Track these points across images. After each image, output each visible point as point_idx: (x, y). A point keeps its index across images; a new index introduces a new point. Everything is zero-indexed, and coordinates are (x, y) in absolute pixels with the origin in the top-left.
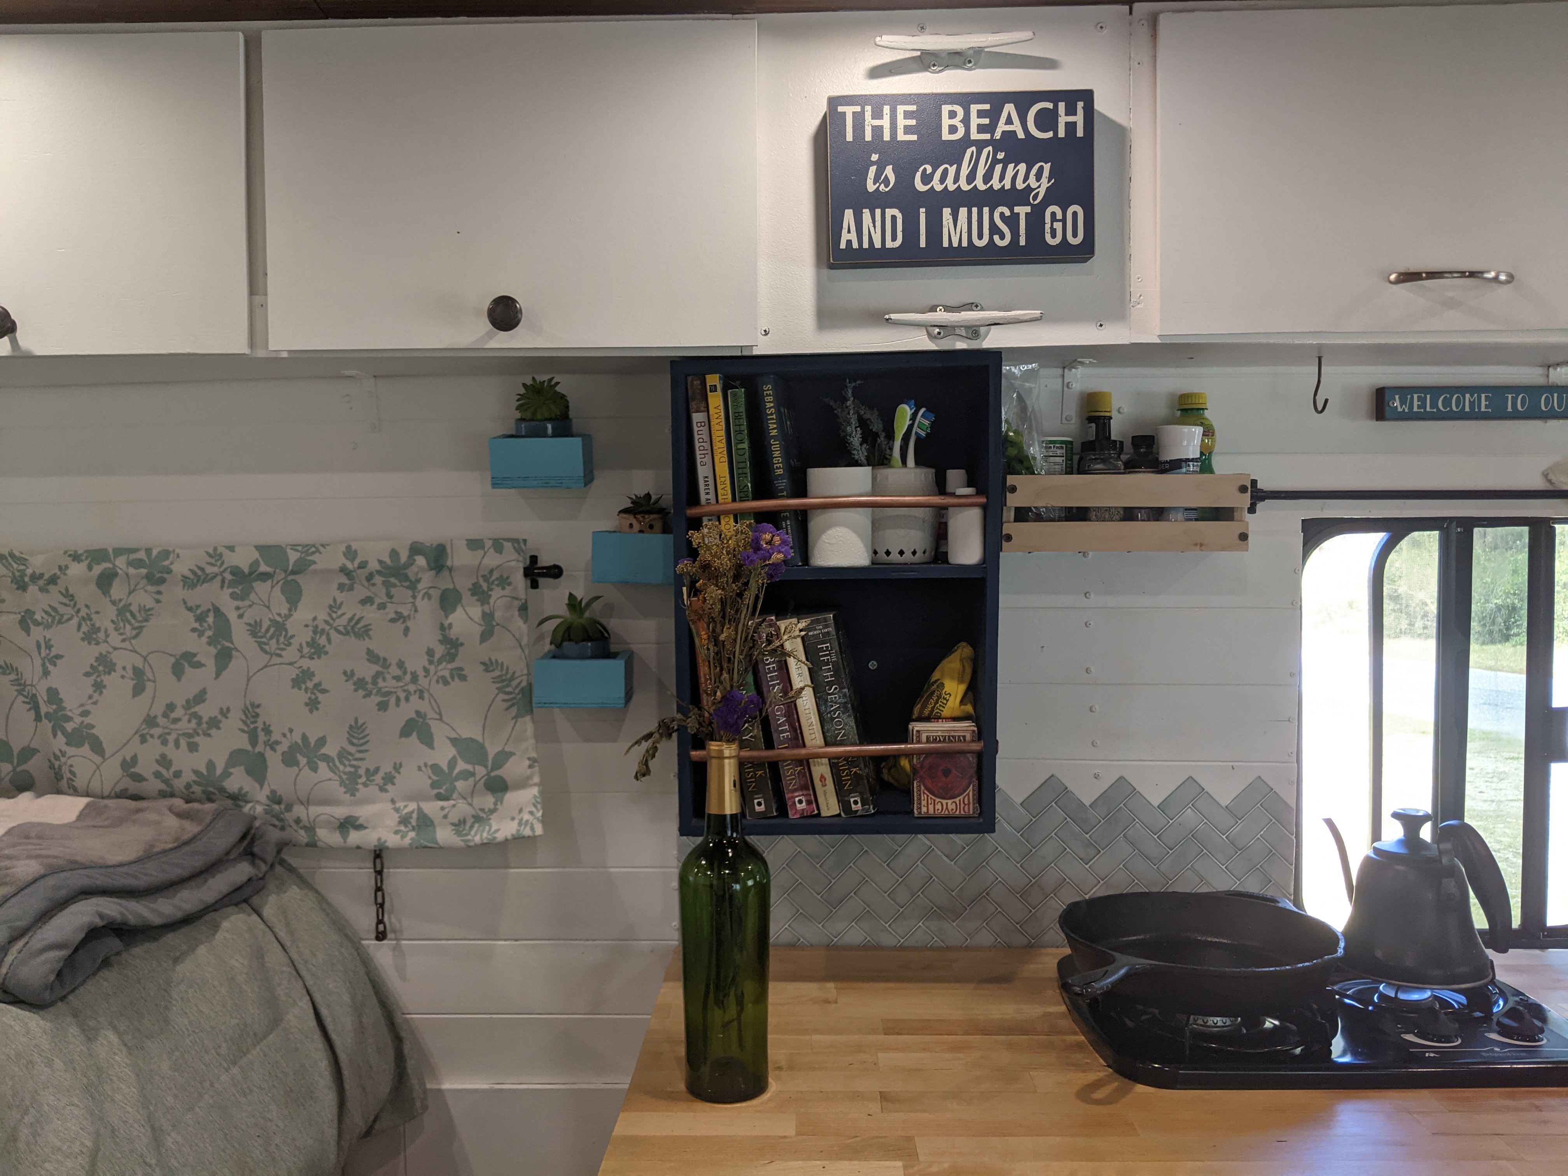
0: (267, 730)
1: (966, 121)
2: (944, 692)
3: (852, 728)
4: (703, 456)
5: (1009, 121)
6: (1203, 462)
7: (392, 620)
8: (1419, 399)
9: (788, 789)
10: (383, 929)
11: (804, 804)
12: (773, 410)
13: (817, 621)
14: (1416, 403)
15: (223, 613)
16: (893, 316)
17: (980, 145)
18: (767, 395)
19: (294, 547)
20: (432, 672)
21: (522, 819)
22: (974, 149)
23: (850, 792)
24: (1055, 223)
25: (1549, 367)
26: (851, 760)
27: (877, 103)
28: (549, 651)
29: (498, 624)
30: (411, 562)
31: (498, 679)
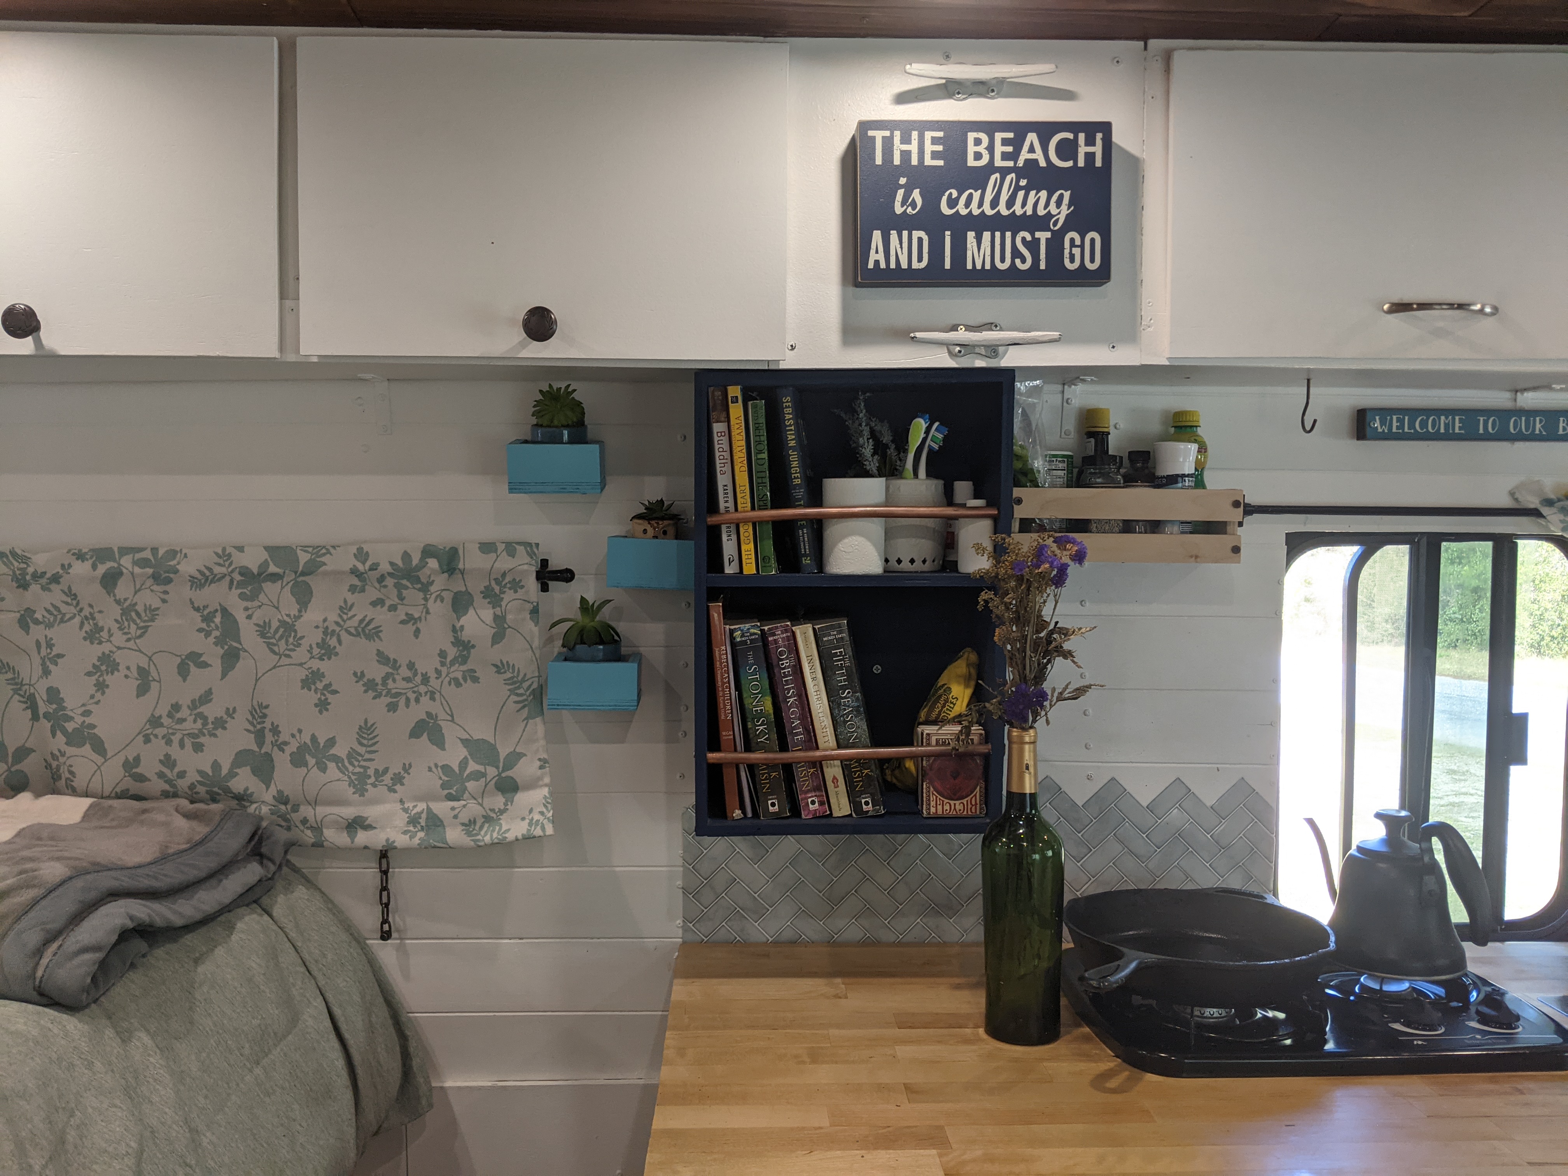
0: (275, 730)
1: (991, 149)
2: (951, 696)
3: (865, 731)
4: (723, 465)
5: (1032, 150)
6: (1196, 477)
7: (402, 622)
8: (1398, 420)
9: (801, 790)
10: (388, 929)
11: (817, 804)
12: (792, 422)
13: (832, 627)
14: (1395, 424)
15: (232, 614)
16: (918, 335)
17: (1004, 172)
18: (786, 407)
19: (304, 548)
20: (444, 675)
21: (532, 819)
22: (998, 175)
23: (862, 793)
24: (1073, 249)
25: (1517, 391)
26: (862, 762)
27: (906, 128)
28: (559, 653)
29: (509, 627)
30: (423, 564)
31: (510, 681)
